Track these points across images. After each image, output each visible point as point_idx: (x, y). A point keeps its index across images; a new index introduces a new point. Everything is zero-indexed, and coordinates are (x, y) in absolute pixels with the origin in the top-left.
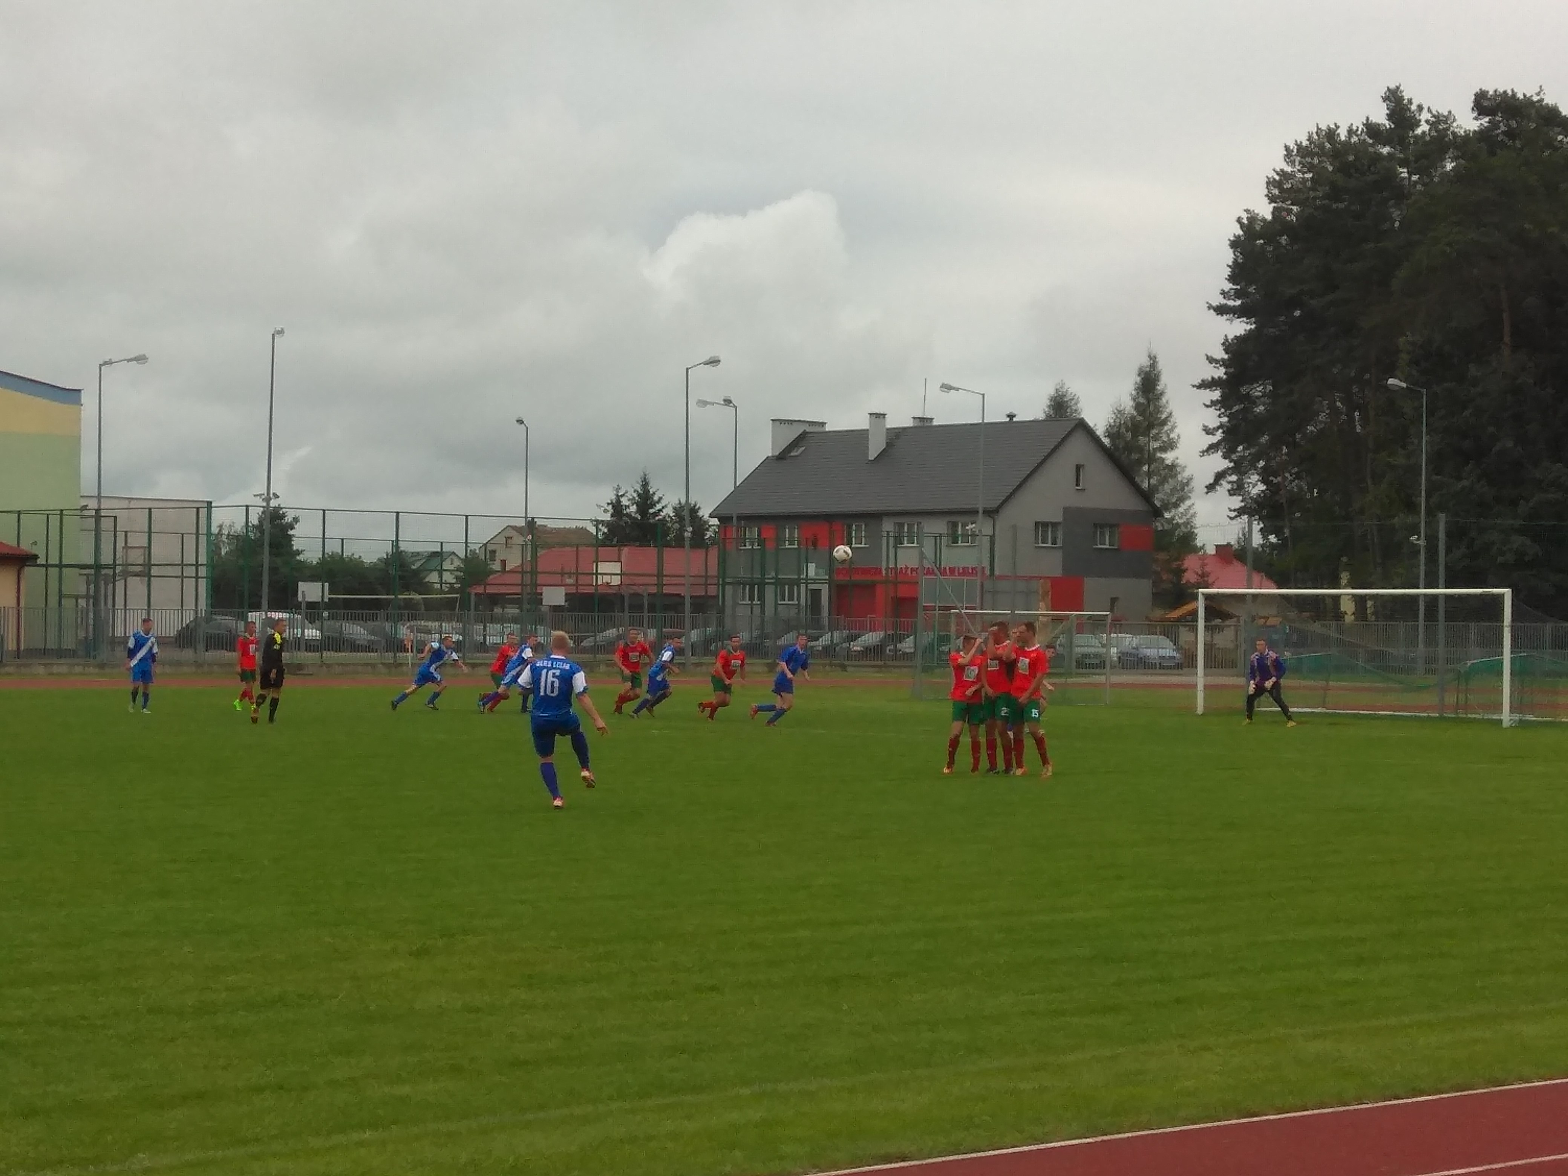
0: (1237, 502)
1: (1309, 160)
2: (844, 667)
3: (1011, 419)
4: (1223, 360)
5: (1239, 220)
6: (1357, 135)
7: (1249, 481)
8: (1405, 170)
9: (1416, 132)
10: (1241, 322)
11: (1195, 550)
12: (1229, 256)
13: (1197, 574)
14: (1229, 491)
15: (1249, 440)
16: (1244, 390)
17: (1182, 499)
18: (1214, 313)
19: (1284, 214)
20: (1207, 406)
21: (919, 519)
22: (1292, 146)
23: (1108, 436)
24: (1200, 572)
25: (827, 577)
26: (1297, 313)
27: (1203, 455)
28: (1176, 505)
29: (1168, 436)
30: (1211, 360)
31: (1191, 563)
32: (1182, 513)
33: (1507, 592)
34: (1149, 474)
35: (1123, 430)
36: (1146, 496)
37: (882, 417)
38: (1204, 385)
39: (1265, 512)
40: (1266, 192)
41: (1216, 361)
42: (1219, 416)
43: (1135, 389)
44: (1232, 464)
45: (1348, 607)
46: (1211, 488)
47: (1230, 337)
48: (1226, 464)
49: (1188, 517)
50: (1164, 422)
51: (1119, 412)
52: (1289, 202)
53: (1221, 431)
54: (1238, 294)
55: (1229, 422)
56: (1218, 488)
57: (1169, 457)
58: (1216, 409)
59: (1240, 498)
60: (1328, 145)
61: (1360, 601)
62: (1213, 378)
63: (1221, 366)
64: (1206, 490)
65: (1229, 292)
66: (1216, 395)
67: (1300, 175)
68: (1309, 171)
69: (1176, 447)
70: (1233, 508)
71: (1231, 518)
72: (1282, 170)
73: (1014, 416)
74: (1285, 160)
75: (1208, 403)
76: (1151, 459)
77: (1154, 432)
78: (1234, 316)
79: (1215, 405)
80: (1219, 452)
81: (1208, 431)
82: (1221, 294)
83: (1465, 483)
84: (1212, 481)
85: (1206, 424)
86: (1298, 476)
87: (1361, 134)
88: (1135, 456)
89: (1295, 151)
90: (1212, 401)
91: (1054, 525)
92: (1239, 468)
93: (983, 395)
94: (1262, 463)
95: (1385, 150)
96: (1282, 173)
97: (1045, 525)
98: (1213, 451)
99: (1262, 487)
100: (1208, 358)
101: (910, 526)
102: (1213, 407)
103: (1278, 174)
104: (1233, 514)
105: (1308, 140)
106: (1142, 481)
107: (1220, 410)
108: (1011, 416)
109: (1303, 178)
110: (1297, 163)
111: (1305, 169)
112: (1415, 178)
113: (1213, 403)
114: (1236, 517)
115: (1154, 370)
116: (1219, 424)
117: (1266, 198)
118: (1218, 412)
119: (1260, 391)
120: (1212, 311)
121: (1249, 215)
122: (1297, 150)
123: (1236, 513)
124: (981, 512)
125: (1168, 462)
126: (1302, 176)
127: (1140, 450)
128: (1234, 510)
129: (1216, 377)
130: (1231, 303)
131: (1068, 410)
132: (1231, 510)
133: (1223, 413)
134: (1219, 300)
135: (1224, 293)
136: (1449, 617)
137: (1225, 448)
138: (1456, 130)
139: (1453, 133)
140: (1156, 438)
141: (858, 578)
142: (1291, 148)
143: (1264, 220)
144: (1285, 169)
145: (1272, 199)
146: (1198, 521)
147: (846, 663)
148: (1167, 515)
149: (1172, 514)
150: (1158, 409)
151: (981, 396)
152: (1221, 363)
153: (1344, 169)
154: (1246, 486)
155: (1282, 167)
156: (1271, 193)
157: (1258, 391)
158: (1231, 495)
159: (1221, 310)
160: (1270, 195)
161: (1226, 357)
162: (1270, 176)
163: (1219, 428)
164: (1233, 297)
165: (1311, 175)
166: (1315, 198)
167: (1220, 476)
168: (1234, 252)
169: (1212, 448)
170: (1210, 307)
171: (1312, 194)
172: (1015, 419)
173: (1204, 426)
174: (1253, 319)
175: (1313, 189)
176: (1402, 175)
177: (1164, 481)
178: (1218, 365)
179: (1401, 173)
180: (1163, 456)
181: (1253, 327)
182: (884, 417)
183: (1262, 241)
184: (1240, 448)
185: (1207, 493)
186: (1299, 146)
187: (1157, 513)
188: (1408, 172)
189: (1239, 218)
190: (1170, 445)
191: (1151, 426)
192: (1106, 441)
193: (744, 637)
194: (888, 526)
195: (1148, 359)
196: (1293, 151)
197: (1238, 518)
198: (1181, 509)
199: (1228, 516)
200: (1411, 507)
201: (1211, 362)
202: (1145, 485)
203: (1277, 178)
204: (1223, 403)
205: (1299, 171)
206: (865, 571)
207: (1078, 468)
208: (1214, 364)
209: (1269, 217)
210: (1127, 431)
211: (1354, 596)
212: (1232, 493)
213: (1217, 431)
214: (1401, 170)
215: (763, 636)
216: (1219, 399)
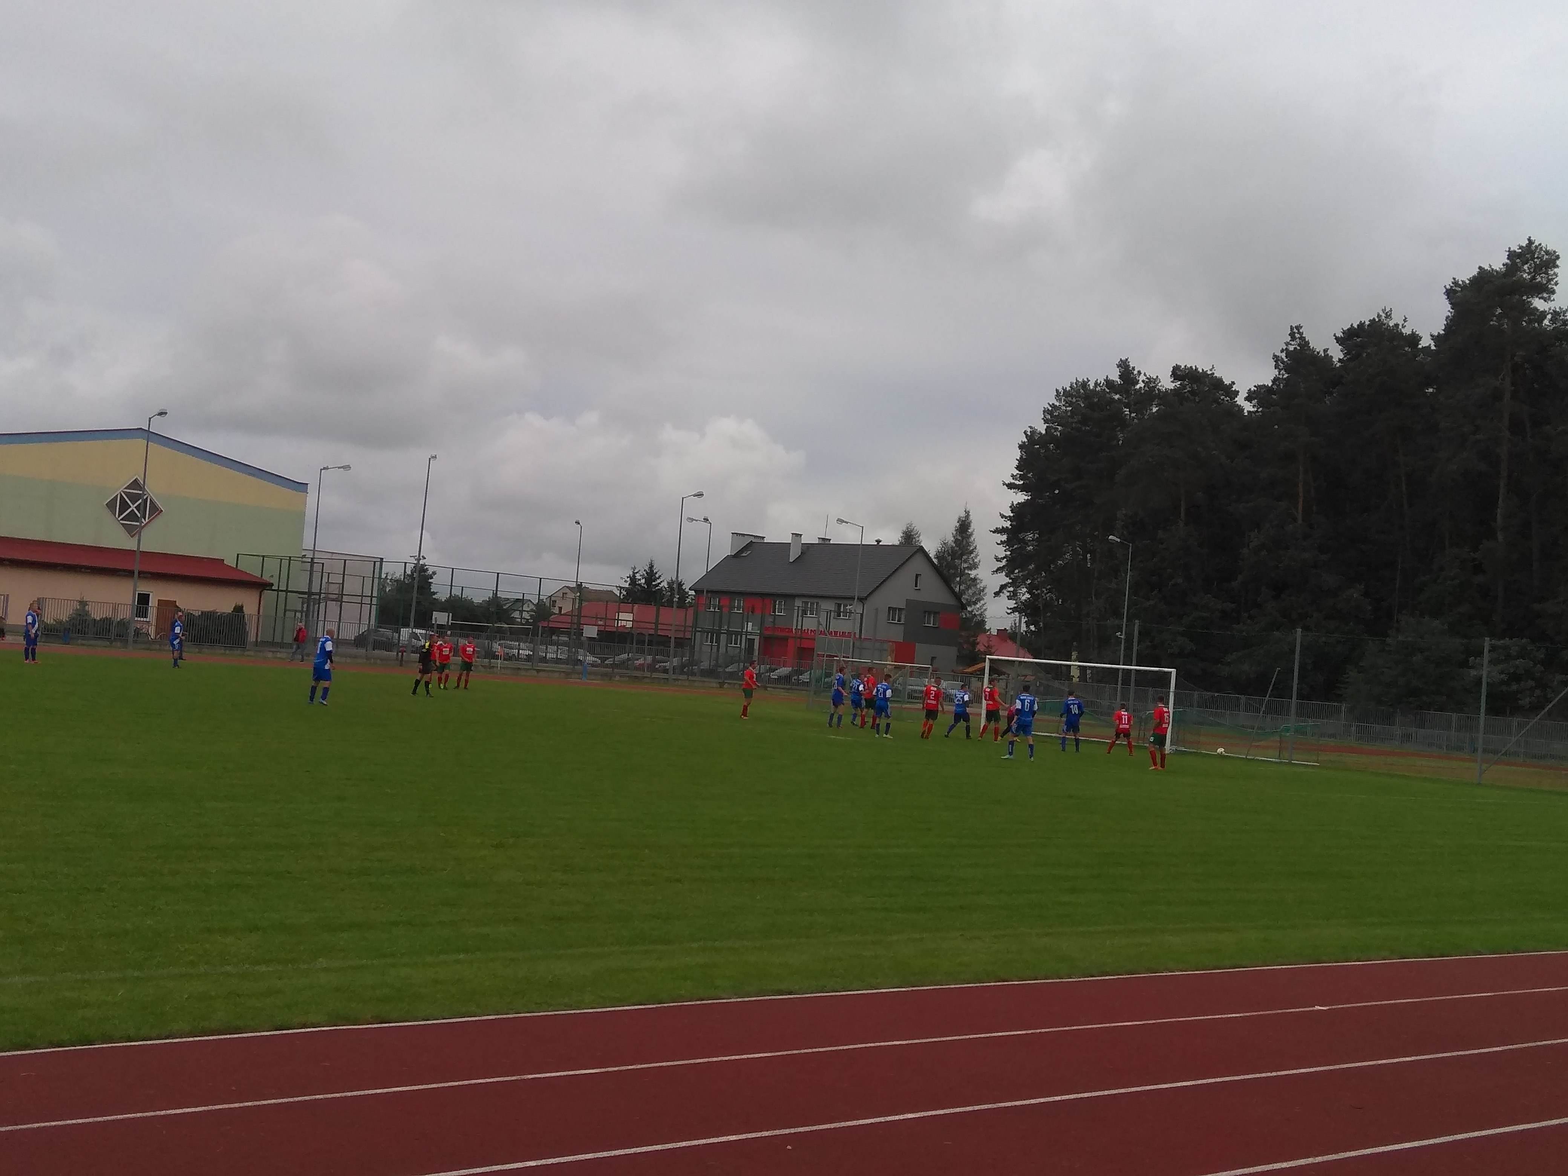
0: (1012, 604)
1: (1070, 399)
2: (766, 688)
3: (878, 543)
4: (1010, 516)
5: (1025, 432)
6: (1100, 386)
7: (1021, 591)
9: (1136, 388)
10: (1022, 494)
11: (985, 631)
12: (1017, 454)
13: (985, 646)
14: (1008, 597)
15: (1022, 567)
16: (1021, 536)
17: (979, 600)
18: (1007, 488)
19: (1053, 431)
20: (998, 544)
21: (815, 600)
22: (1060, 390)
23: (937, 558)
24: (987, 645)
25: (759, 632)
26: (1057, 492)
27: (994, 574)
28: (975, 603)
29: (973, 560)
30: (1002, 516)
31: (981, 639)
32: (978, 608)
33: (1173, 671)
34: (960, 583)
35: (946, 555)
36: (958, 596)
37: (799, 536)
38: (997, 531)
39: (1029, 611)
40: (1043, 416)
41: (1006, 517)
42: (1005, 551)
43: (956, 530)
44: (1011, 581)
45: (1075, 673)
46: (997, 594)
47: (1015, 503)
48: (1008, 580)
49: (982, 610)
50: (972, 552)
51: (945, 544)
52: (1057, 424)
53: (1005, 560)
54: (1021, 477)
55: (1010, 554)
56: (1001, 594)
57: (973, 573)
58: (1003, 546)
59: (1014, 602)
60: (1082, 391)
61: (1083, 669)
62: (1003, 527)
63: (1008, 520)
64: (994, 595)
65: (1016, 476)
66: (1004, 538)
67: (1064, 408)
68: (1070, 406)
69: (978, 568)
70: (1009, 607)
71: (1008, 614)
72: (1053, 404)
73: (880, 541)
74: (1056, 398)
75: (999, 542)
76: (962, 574)
77: (965, 557)
78: (1018, 490)
79: (1003, 544)
80: (1003, 572)
81: (998, 560)
82: (1011, 476)
83: (1152, 602)
84: (998, 590)
85: (997, 555)
86: (1050, 591)
87: (1102, 386)
88: (952, 571)
89: (1062, 393)
90: (1001, 541)
91: (900, 609)
92: (1015, 583)
93: (863, 527)
94: (1029, 581)
95: (1117, 397)
96: (1053, 406)
97: (894, 609)
98: (999, 571)
99: (1028, 596)
100: (1000, 515)
101: (812, 604)
102: (1002, 545)
103: (1050, 406)
104: (1009, 611)
105: (1070, 387)
106: (956, 587)
107: (1005, 547)
108: (878, 541)
109: (1066, 410)
110: (1063, 401)
111: (1067, 405)
112: (1133, 415)
113: (1002, 543)
114: (1011, 613)
115: (968, 520)
116: (1004, 555)
117: (1043, 420)
118: (1005, 548)
119: (1031, 537)
120: (1005, 486)
121: (1032, 430)
122: (1063, 392)
123: (1011, 611)
124: (856, 598)
125: (972, 576)
126: (1065, 409)
127: (956, 568)
128: (1011, 609)
129: (1005, 526)
130: (1017, 482)
131: (914, 540)
132: (1008, 608)
133: (1007, 549)
134: (1011, 480)
135: (1013, 476)
136: (1137, 684)
137: (1007, 570)
138: (1160, 388)
139: (1159, 389)
140: (965, 562)
141: (778, 634)
142: (1060, 391)
143: (1040, 433)
144: (1055, 404)
145: (1046, 421)
146: (987, 614)
147: (767, 685)
148: (969, 609)
149: (972, 608)
150: (968, 544)
151: (861, 528)
152: (1008, 518)
153: (1091, 406)
154: (1018, 594)
155: (1053, 402)
156: (1046, 418)
157: (1030, 536)
158: (1009, 599)
159: (1010, 486)
160: (1045, 419)
161: (1012, 515)
162: (1046, 407)
163: (1004, 558)
164: (1018, 479)
165: (1071, 408)
166: (1072, 423)
167: (1003, 587)
168: (1021, 452)
169: (999, 570)
170: (1004, 484)
171: (1070, 420)
172: (880, 543)
173: (995, 556)
174: (1030, 493)
175: (1072, 417)
176: (1126, 413)
177: (969, 587)
178: (1006, 520)
179: (1125, 411)
180: (970, 572)
181: (1029, 498)
182: (801, 537)
183: (1038, 446)
184: (1017, 571)
185: (994, 597)
186: (1065, 390)
187: (963, 607)
188: (1129, 411)
189: (1025, 431)
190: (974, 566)
191: (962, 555)
192: (935, 561)
193: (705, 665)
194: (798, 603)
195: (965, 513)
196: (1060, 393)
197: (1012, 614)
198: (978, 606)
199: (1006, 612)
200: (1120, 616)
201: (1002, 518)
202: (957, 589)
203: (1050, 409)
204: (1007, 543)
205: (1064, 405)
206: (782, 630)
207: (917, 576)
208: (1004, 519)
209: (1044, 432)
210: (949, 556)
211: (1079, 666)
212: (1009, 598)
213: (1003, 559)
214: (1125, 409)
215: (717, 665)
216: (1006, 540)
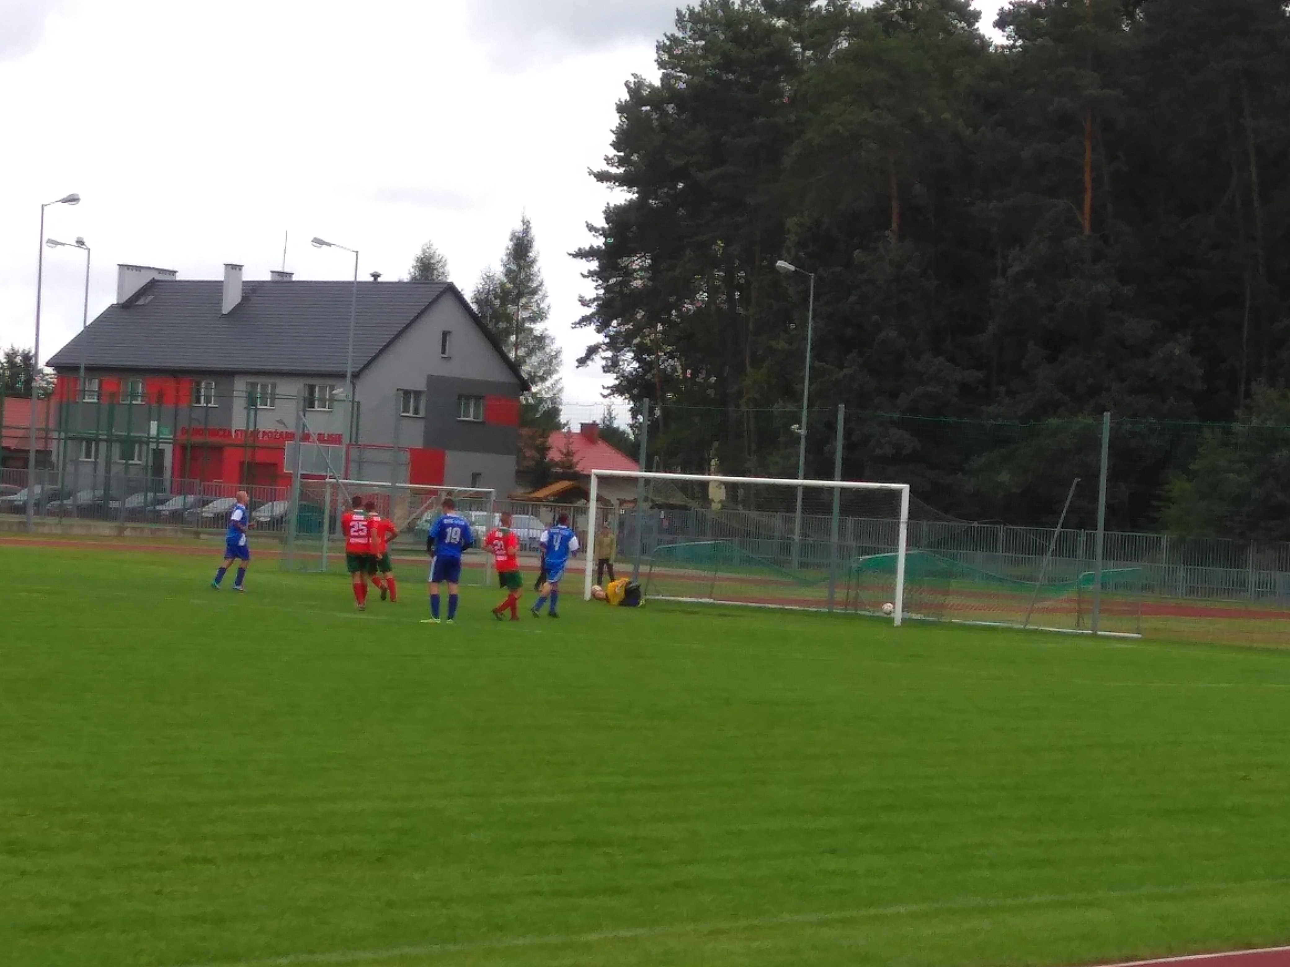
0: (611, 380)
1: (700, 26)
2: (197, 534)
3: (375, 279)
4: (603, 228)
5: (627, 84)
6: (750, 5)
7: (625, 358)
8: (799, 45)
9: (812, 7)
10: (621, 191)
11: (559, 427)
12: (615, 120)
13: (560, 452)
14: (603, 367)
15: (625, 315)
16: (624, 261)
17: (550, 373)
18: (595, 179)
19: (673, 81)
20: (584, 276)
22: (684, 11)
23: (476, 302)
24: (565, 451)
25: (171, 437)
26: (681, 185)
27: (575, 327)
28: (543, 379)
29: (538, 305)
30: (591, 228)
31: (555, 442)
32: (548, 388)
33: (905, 488)
34: (517, 346)
35: (491, 297)
36: (514, 367)
37: (238, 268)
38: (581, 254)
39: (635, 391)
40: (655, 56)
41: (596, 230)
42: (596, 288)
43: (507, 255)
44: (607, 340)
45: (716, 494)
46: (582, 362)
47: (612, 205)
48: (600, 338)
49: (555, 392)
50: (534, 292)
51: (488, 277)
52: (679, 69)
53: (596, 303)
54: (622, 162)
55: (604, 294)
56: (589, 362)
57: (538, 328)
58: (593, 280)
59: (615, 375)
60: (720, 13)
61: (731, 488)
62: (591, 247)
63: (601, 235)
64: (577, 364)
65: (612, 159)
66: (594, 265)
67: (690, 42)
68: (700, 39)
69: (546, 318)
70: (606, 386)
71: (605, 396)
72: (673, 35)
73: (379, 276)
74: (677, 25)
75: (586, 273)
76: (520, 329)
77: (523, 301)
78: (614, 183)
79: (592, 276)
80: (592, 324)
81: (584, 303)
82: (605, 159)
83: (847, 371)
84: (584, 355)
85: (583, 295)
86: (671, 356)
87: (754, 5)
88: (502, 325)
89: (687, 15)
90: (590, 272)
91: (417, 394)
92: (614, 344)
93: (357, 252)
94: (637, 340)
95: (779, 23)
96: (673, 39)
97: (407, 393)
98: (585, 323)
99: (635, 365)
100: (587, 226)
101: (264, 386)
102: (590, 278)
103: (668, 39)
104: (606, 392)
105: (701, 6)
106: (509, 352)
107: (597, 281)
108: (376, 276)
109: (695, 46)
110: (688, 30)
111: (697, 36)
112: (809, 53)
113: (591, 274)
114: (609, 395)
115: (527, 235)
116: (595, 296)
117: (656, 63)
118: (597, 284)
119: (638, 265)
120: (592, 176)
121: (636, 80)
122: (689, 15)
123: (609, 391)
124: (349, 375)
125: (537, 333)
126: (693, 43)
127: (509, 318)
128: (608, 388)
129: (595, 246)
130: (614, 170)
131: (435, 272)
132: (604, 388)
133: (599, 285)
134: (603, 167)
135: (607, 159)
137: (598, 321)
138: (854, 8)
139: (851, 10)
140: (525, 307)
141: (210, 440)
142: (684, 13)
143: (651, 86)
144: (676, 35)
145: (662, 64)
146: (565, 397)
147: (200, 529)
148: (534, 389)
149: (538, 388)
150: (529, 278)
151: (355, 254)
152: (601, 232)
153: (738, 39)
154: (621, 363)
155: (673, 32)
157: (637, 263)
158: (605, 372)
159: (602, 177)
160: (660, 60)
161: (606, 226)
162: (661, 40)
163: (595, 300)
164: (616, 164)
165: (703, 43)
166: (706, 67)
167: (592, 351)
168: (620, 117)
169: (586, 320)
170: (591, 173)
171: (702, 62)
172: (379, 279)
173: (580, 297)
174: (636, 189)
175: (704, 57)
176: (796, 50)
177: (531, 352)
178: (597, 234)
179: (796, 47)
180: (532, 326)
181: (636, 195)
182: (240, 270)
183: (648, 108)
184: (614, 323)
185: (577, 367)
186: (692, 12)
187: (525, 386)
188: (802, 47)
189: (627, 82)
190: (539, 316)
191: (520, 295)
192: (474, 307)
193: (85, 497)
194: (240, 386)
195: (521, 224)
196: (684, 16)
197: (611, 396)
198: (548, 383)
201: (590, 230)
202: (512, 355)
203: (668, 43)
204: (600, 275)
205: (690, 37)
206: (214, 433)
207: (445, 334)
208: (593, 233)
209: (657, 83)
210: (496, 299)
211: (724, 483)
212: (606, 369)
213: (592, 303)
214: (795, 45)
215: (107, 497)
216: (597, 269)
